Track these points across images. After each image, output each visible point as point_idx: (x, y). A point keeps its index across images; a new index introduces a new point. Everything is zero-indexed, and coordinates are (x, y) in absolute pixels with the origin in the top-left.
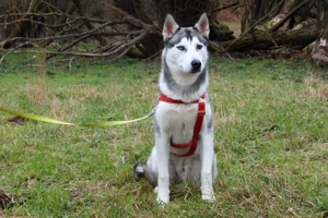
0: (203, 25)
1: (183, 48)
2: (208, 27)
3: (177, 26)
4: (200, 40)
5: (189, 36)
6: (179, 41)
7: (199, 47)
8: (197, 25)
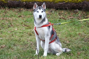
0: (44, 6)
1: (38, 12)
2: (45, 6)
3: (37, 6)
4: (43, 10)
5: (40, 9)
6: (37, 10)
7: (42, 12)
8: (42, 6)
